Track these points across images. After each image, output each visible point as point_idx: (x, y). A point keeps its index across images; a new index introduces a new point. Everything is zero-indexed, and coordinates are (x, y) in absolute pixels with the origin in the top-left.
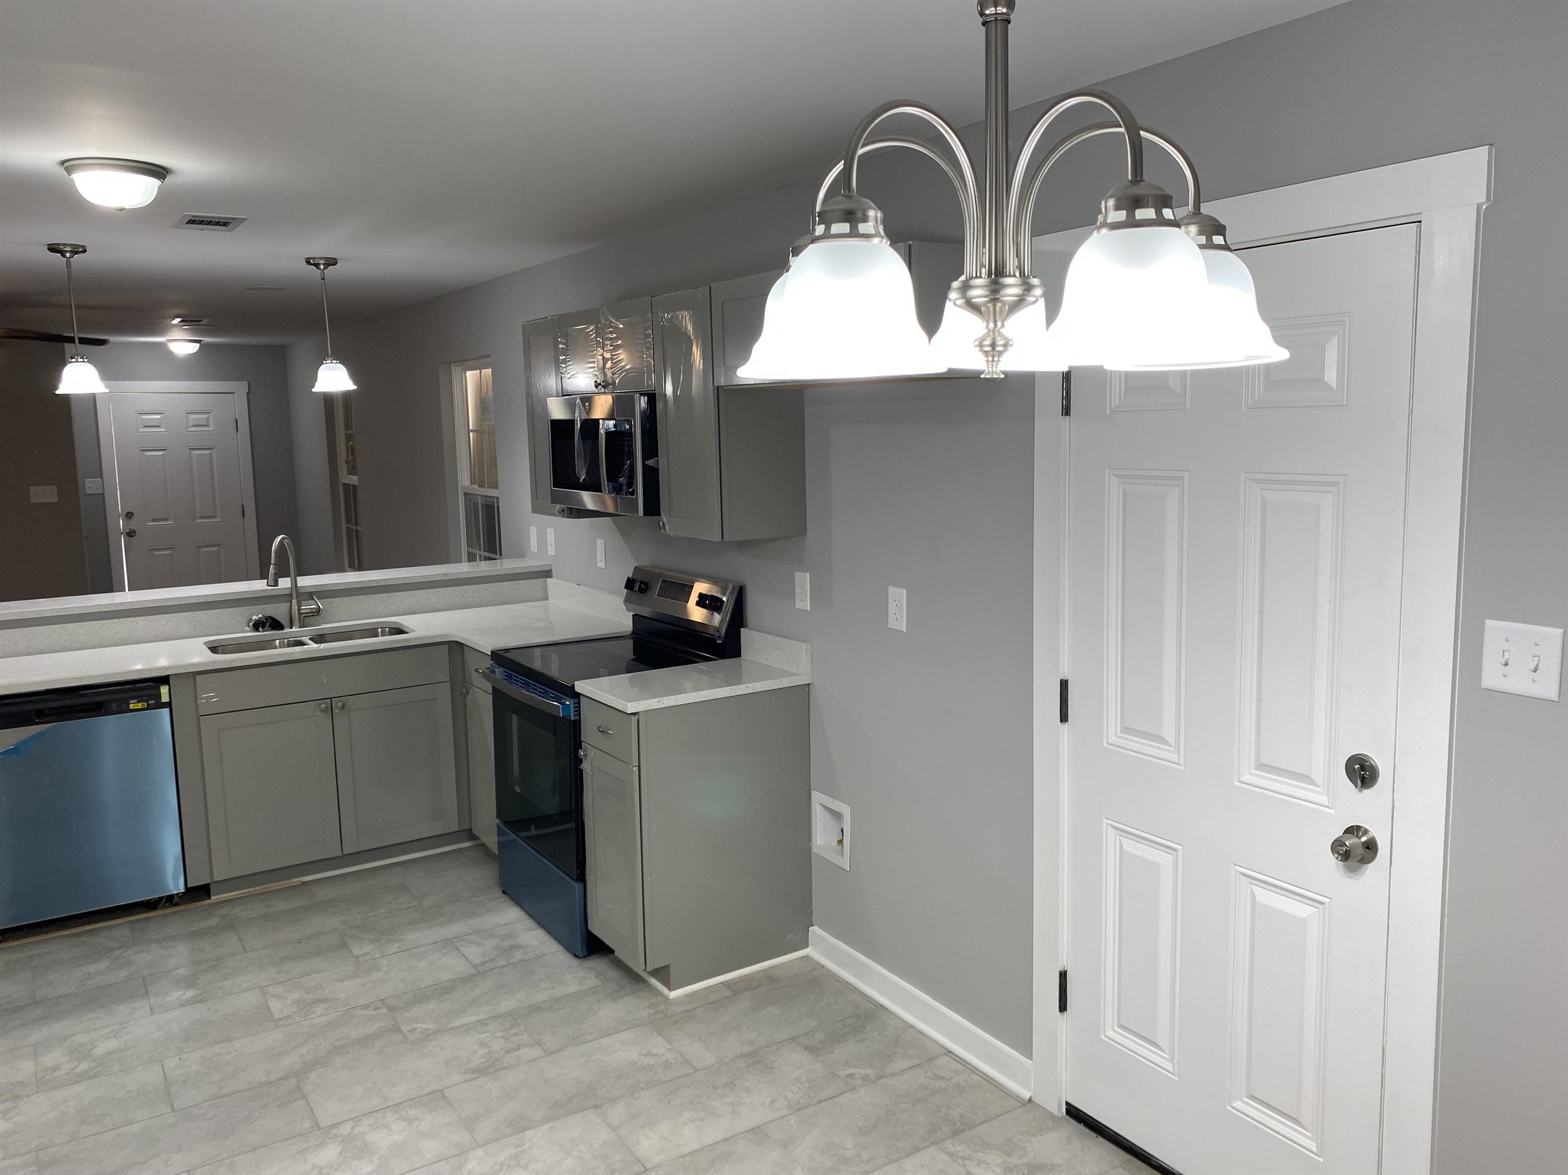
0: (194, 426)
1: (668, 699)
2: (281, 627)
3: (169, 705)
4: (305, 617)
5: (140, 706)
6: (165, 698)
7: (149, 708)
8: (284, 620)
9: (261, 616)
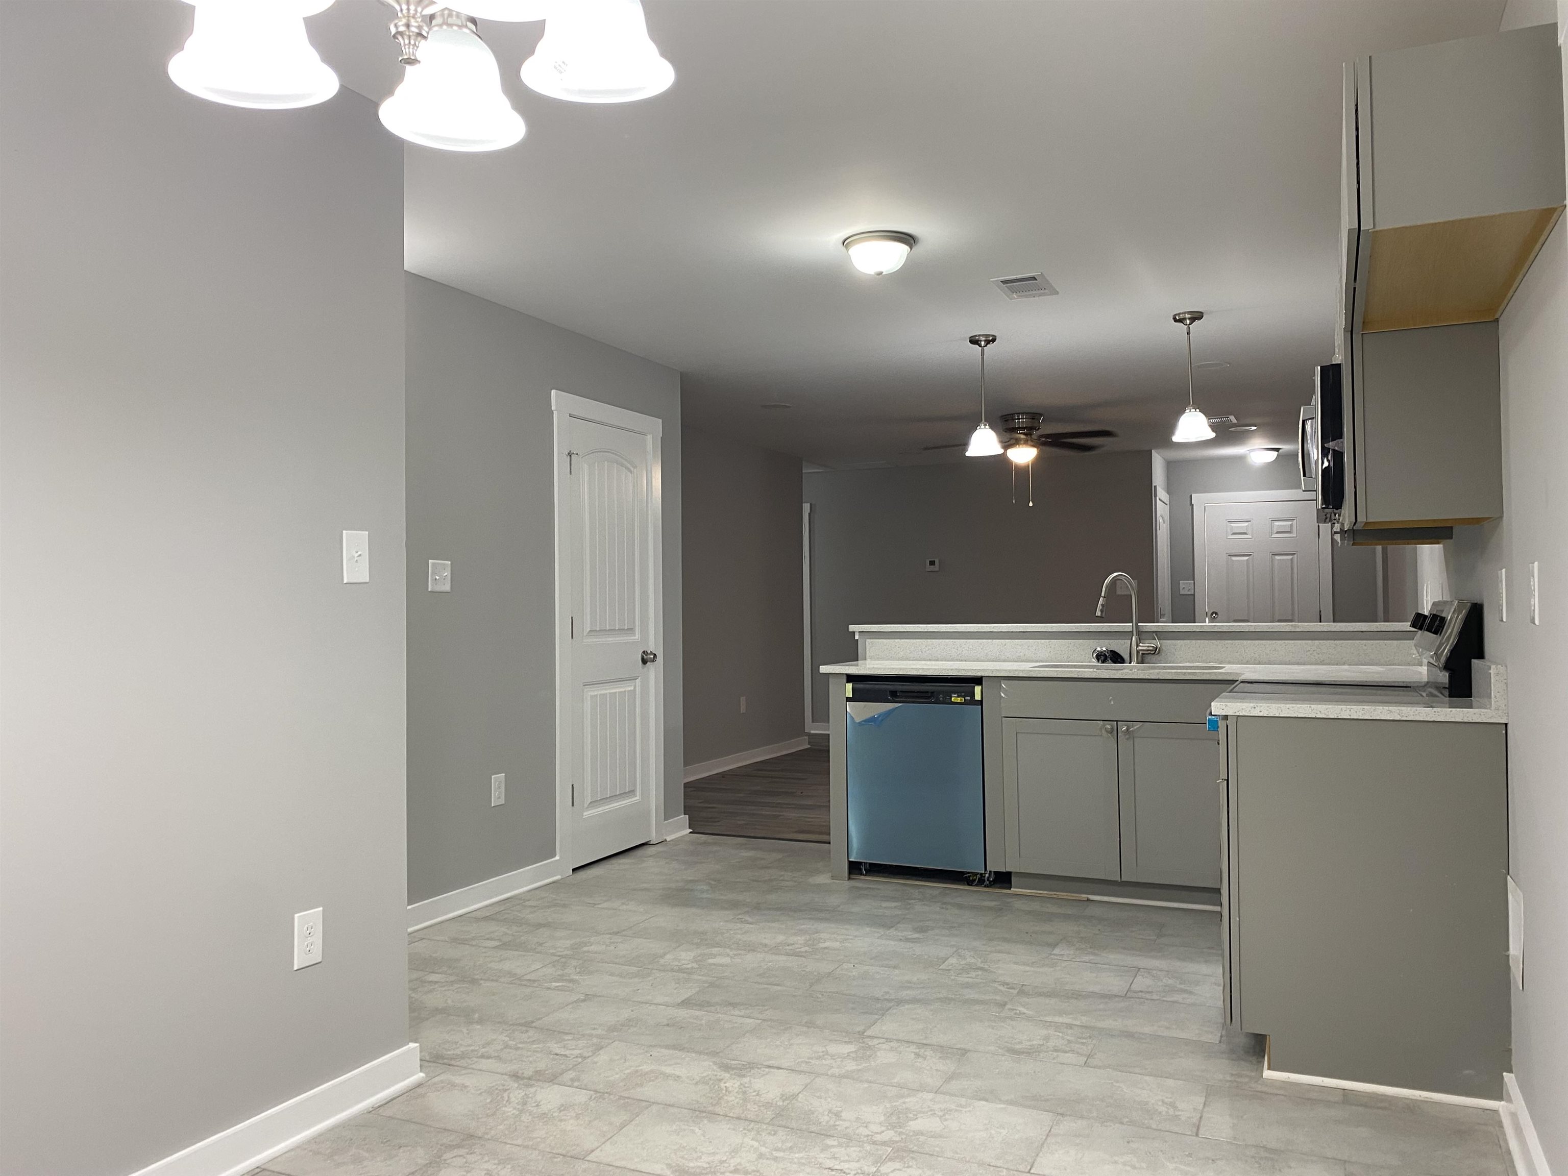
0: (1278, 533)
1: (1268, 707)
2: (1122, 661)
3: (981, 703)
4: (1142, 654)
5: (959, 700)
6: (978, 697)
7: (966, 703)
8: (1126, 657)
9: (1104, 649)
